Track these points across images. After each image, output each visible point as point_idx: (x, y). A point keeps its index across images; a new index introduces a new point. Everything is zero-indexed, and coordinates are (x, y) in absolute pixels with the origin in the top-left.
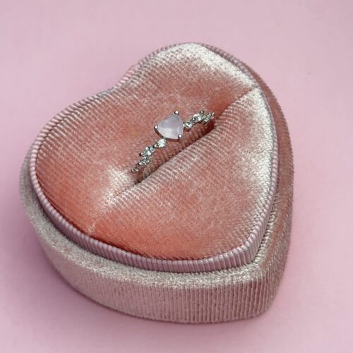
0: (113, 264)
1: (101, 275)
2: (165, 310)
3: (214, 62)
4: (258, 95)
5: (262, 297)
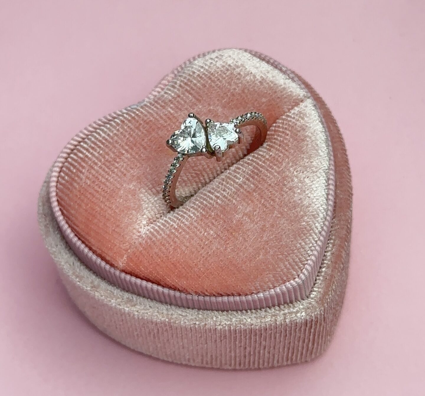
0: (148, 303)
1: (134, 315)
2: (207, 354)
3: (260, 69)
4: (310, 107)
5: (319, 337)
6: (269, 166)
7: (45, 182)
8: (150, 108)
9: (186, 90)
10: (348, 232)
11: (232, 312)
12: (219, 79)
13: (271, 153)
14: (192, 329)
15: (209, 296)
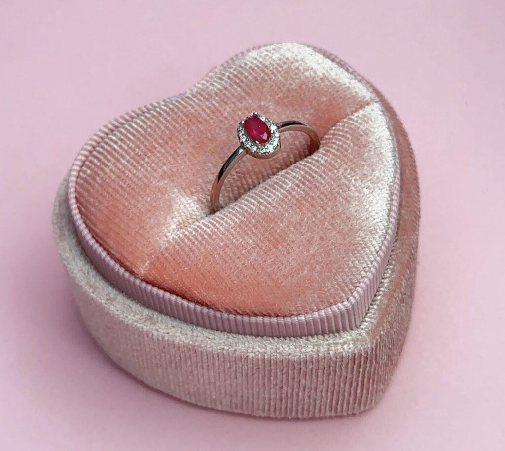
0: (168, 320)
1: (153, 335)
2: (237, 393)
3: (322, 65)
4: (377, 111)
5: (369, 382)
6: (324, 172)
7: (65, 180)
8: (191, 100)
9: (235, 82)
10: (411, 258)
11: (268, 338)
12: (273, 73)
13: (326, 158)
14: (220, 355)
15: (241, 314)
